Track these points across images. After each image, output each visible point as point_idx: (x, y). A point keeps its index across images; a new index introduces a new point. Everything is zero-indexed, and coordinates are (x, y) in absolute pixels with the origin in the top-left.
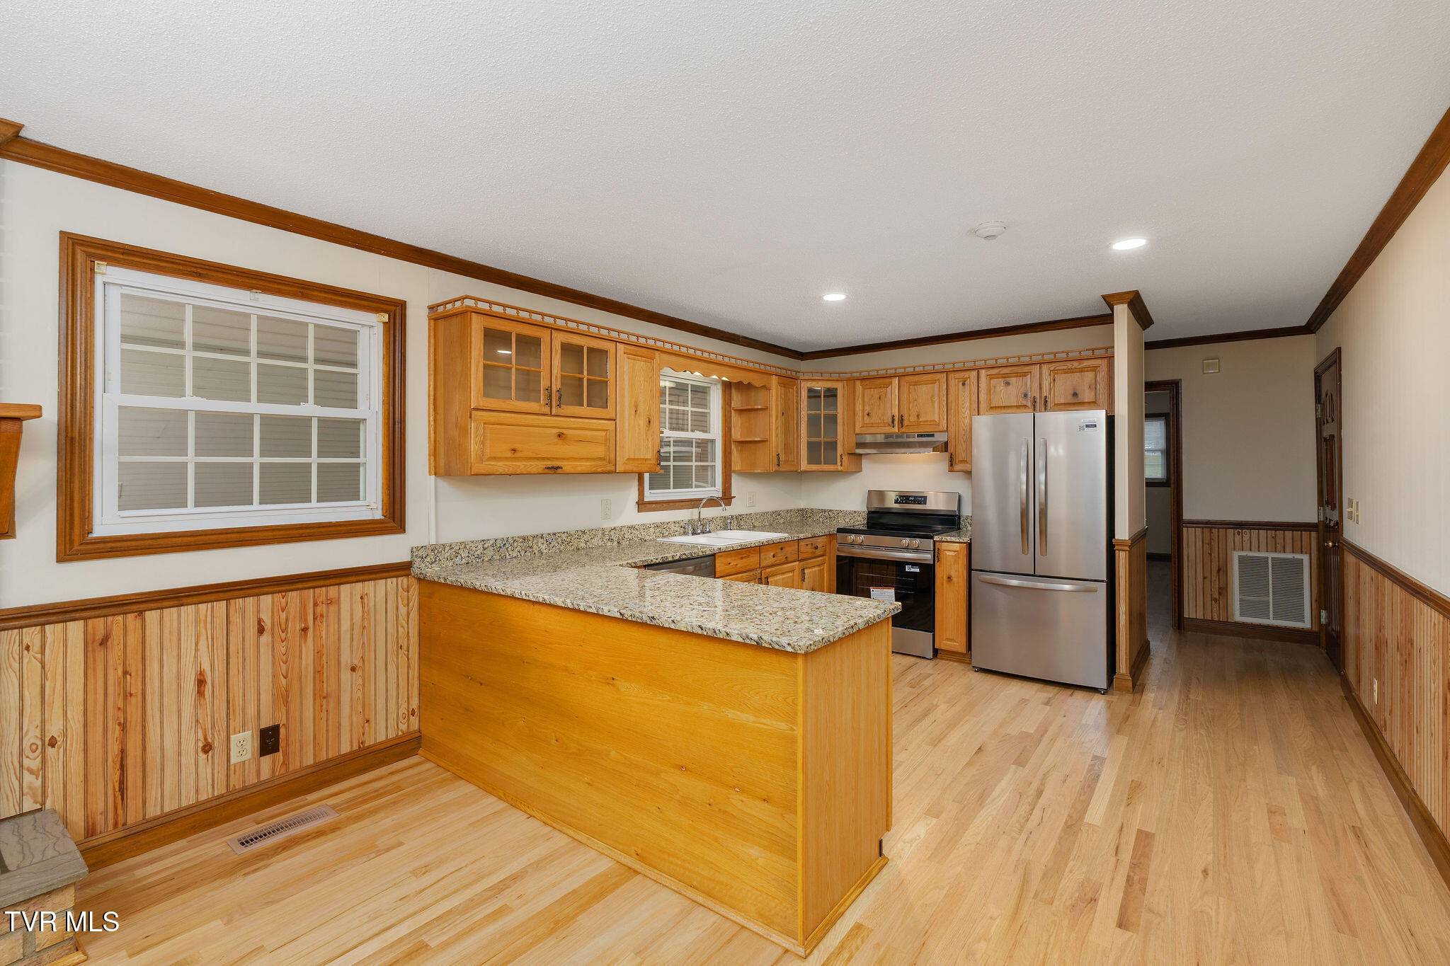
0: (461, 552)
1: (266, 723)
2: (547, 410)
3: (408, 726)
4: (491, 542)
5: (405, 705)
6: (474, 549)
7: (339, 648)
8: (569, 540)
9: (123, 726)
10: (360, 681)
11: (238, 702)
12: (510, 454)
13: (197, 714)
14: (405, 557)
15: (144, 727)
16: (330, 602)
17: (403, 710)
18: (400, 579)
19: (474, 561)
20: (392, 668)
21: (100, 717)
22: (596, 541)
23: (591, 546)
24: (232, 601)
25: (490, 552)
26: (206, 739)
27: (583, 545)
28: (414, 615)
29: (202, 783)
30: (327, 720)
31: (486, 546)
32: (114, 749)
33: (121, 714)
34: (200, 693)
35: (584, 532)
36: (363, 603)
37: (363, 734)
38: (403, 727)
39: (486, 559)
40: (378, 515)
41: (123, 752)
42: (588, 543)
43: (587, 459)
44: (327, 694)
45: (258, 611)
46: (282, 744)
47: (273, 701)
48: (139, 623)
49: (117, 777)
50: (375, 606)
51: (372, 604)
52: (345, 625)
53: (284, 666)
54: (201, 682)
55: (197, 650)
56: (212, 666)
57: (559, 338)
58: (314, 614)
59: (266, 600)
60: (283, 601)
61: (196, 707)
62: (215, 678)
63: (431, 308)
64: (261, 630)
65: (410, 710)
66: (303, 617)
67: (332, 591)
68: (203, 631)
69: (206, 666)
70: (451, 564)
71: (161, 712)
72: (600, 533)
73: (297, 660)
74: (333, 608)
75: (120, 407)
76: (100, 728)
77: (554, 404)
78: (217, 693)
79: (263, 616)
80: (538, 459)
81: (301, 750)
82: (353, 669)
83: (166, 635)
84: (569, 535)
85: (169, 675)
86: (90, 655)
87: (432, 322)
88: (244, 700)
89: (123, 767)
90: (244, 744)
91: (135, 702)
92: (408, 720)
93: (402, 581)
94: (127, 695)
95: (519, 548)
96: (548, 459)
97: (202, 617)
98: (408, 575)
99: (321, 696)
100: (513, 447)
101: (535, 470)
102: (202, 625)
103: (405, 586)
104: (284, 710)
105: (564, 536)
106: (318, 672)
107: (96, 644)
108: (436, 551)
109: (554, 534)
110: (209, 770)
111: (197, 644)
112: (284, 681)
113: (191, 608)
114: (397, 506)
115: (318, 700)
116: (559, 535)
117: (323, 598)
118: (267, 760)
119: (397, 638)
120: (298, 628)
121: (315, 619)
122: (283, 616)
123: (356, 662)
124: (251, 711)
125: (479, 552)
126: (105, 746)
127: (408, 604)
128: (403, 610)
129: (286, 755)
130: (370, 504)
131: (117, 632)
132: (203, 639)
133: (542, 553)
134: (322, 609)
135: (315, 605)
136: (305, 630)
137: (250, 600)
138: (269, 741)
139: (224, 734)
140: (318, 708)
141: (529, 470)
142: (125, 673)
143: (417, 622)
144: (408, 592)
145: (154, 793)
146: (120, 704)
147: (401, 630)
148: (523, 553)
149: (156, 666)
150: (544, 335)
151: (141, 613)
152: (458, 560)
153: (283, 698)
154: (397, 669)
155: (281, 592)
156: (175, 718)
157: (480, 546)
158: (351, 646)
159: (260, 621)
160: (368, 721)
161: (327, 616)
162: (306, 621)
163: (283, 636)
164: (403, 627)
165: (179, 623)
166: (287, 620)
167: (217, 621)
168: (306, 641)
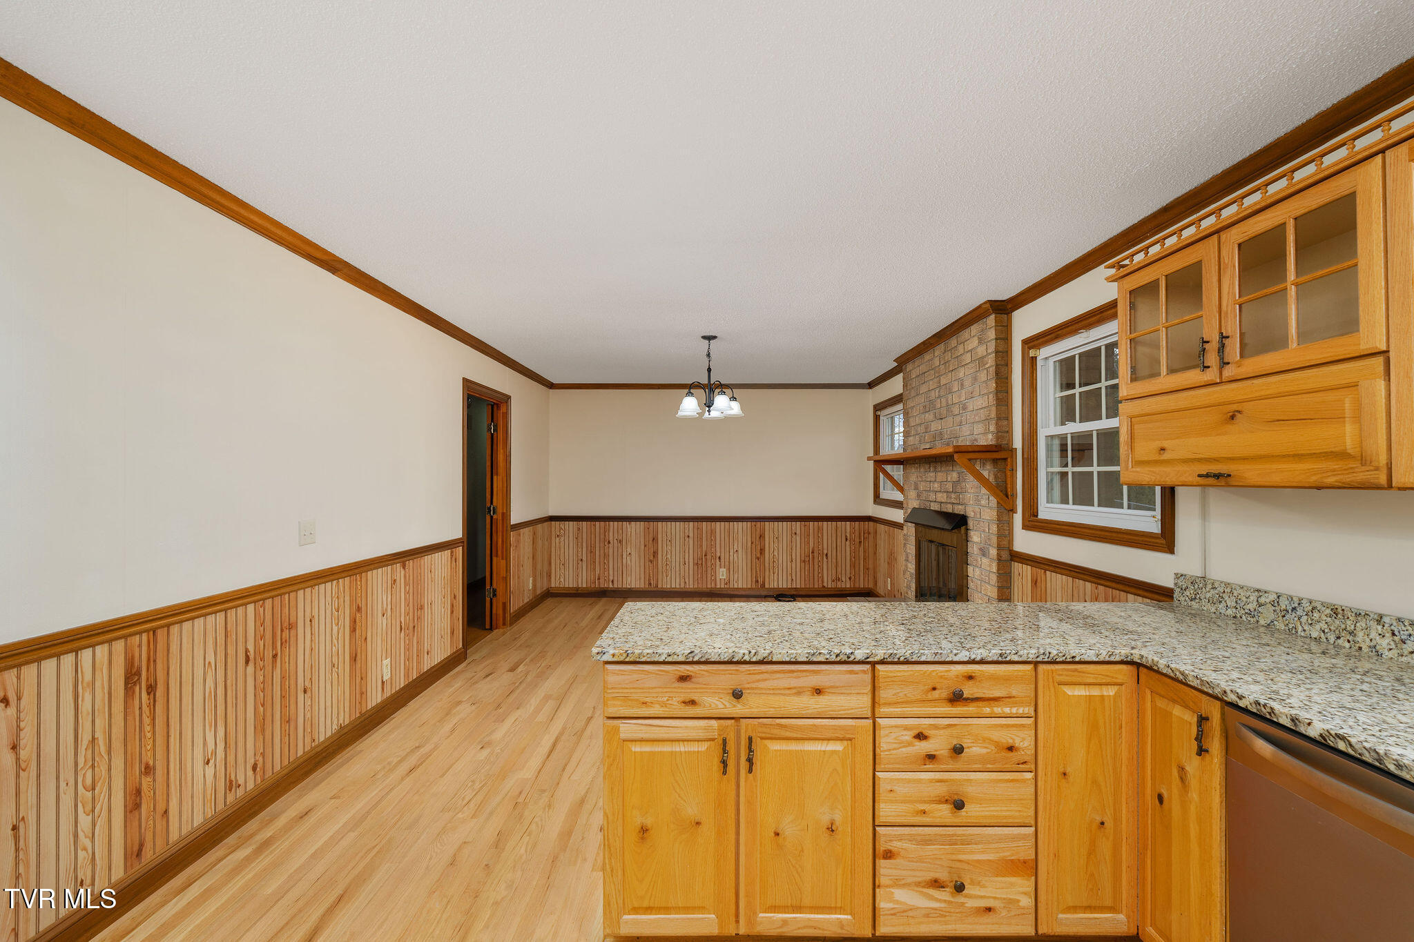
2: (1208, 377)
4: (1272, 597)
12: (1158, 456)
14: (1168, 582)
19: (1244, 617)
31: (1262, 600)
39: (1262, 622)
40: (1158, 528)
48: (1044, 577)
57: (1232, 240)
67: (1123, 596)
75: (1046, 437)
80: (1196, 460)
96: (1215, 459)
100: (1161, 446)
101: (1191, 479)
107: (1034, 583)
114: (1170, 524)
130: (1156, 515)
131: (1038, 579)
141: (1181, 479)
150: (1206, 252)
151: (1045, 571)
155: (1095, 583)
167: (1069, 591)
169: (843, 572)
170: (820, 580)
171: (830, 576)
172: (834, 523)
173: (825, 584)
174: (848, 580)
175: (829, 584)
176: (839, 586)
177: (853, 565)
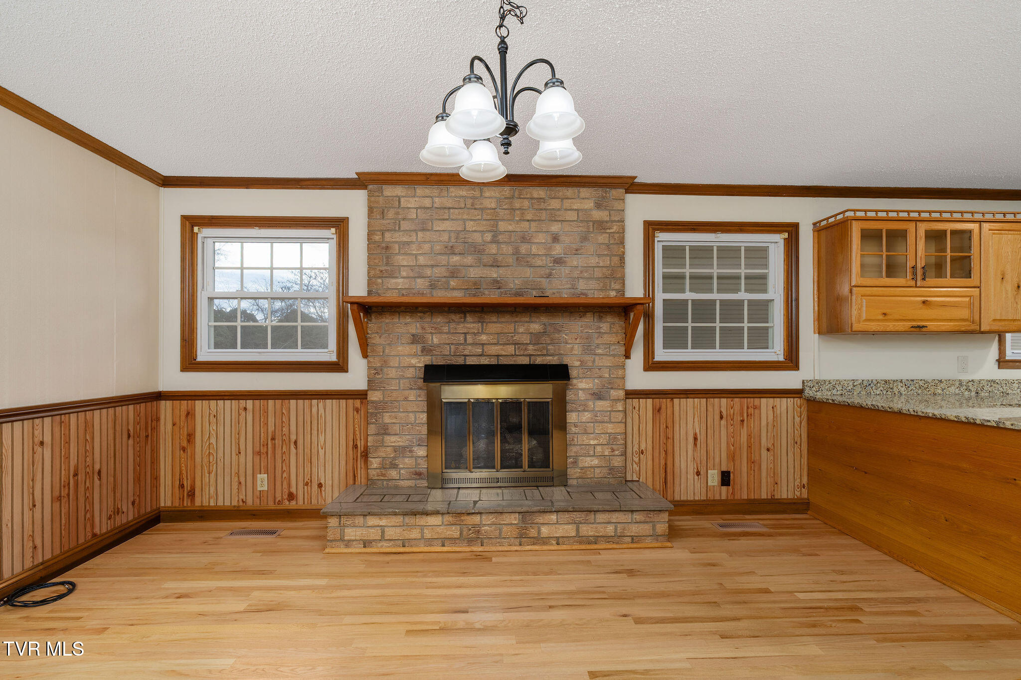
0: (837, 386)
1: (724, 469)
2: (913, 283)
3: (801, 494)
5: (799, 480)
6: (846, 385)
7: (760, 436)
8: (926, 386)
9: (666, 452)
10: (772, 458)
11: (712, 454)
12: (881, 317)
13: (694, 455)
14: (799, 386)
15: (673, 455)
16: (755, 408)
17: (797, 482)
18: (796, 399)
19: (846, 393)
20: (790, 454)
21: (658, 445)
22: (953, 389)
23: (947, 393)
24: (709, 399)
25: (858, 389)
26: (697, 469)
27: (940, 391)
28: (804, 423)
29: (696, 491)
30: (754, 476)
31: (855, 384)
32: (663, 462)
33: (665, 446)
34: (695, 444)
35: (941, 381)
36: (773, 411)
37: (774, 490)
38: (798, 494)
40: (781, 358)
41: (666, 464)
42: (945, 390)
43: (951, 320)
44: (754, 461)
45: (720, 408)
46: (731, 482)
47: (727, 458)
48: (671, 403)
49: (664, 475)
50: (780, 414)
51: (779, 412)
52: (764, 423)
53: (732, 439)
54: (695, 439)
55: (694, 422)
56: (700, 431)
57: (923, 228)
58: (747, 413)
59: (724, 401)
60: (732, 403)
61: (693, 451)
62: (701, 438)
63: (814, 224)
64: (721, 417)
65: (802, 485)
66: (742, 414)
67: (757, 401)
68: (696, 413)
69: (698, 431)
70: (830, 394)
71: (680, 450)
72: (957, 384)
73: (738, 437)
74: (757, 411)
75: (664, 300)
76: (658, 451)
77: (919, 277)
78: (702, 446)
79: (722, 410)
80: (904, 320)
81: (741, 489)
82: (768, 450)
83: (682, 412)
84: (926, 382)
85: (683, 432)
86: (654, 415)
87: (816, 233)
88: (714, 453)
89: (666, 472)
90: (714, 477)
91: (670, 441)
92: (801, 490)
93: (797, 401)
94: (667, 438)
95: (881, 388)
96: (914, 320)
97: (696, 405)
98: (800, 398)
99: (751, 462)
100: (885, 312)
101: (901, 329)
102: (696, 409)
103: (799, 404)
104: (732, 463)
105: (921, 383)
106: (749, 447)
107: (657, 411)
108: (820, 384)
109: (913, 381)
110: (699, 486)
111: (694, 419)
112: (732, 448)
113: (691, 400)
114: (794, 353)
115: (749, 463)
116: (917, 381)
117: (751, 404)
118: (724, 488)
119: (794, 436)
120: (739, 419)
121: (747, 416)
122: (732, 411)
123: (770, 446)
124: (717, 460)
125: (850, 388)
126: (660, 460)
127: (801, 416)
128: (797, 419)
129: (733, 489)
130: (776, 351)
131: (664, 407)
132: (696, 416)
133: (901, 394)
134: (751, 410)
135: (748, 408)
136: (742, 421)
137: (716, 400)
138: (725, 478)
139: (705, 469)
140: (749, 468)
141: (896, 328)
142: (667, 427)
143: (806, 429)
144: (801, 408)
145: (677, 488)
146: (665, 442)
147: (796, 431)
148: (885, 392)
149: (678, 426)
150: (911, 227)
151: (672, 399)
152: (834, 392)
153: (732, 457)
154: (794, 456)
155: (731, 398)
156: (685, 454)
157: (851, 384)
158: (767, 436)
159: (721, 412)
160: (776, 483)
161: (754, 416)
162: (743, 416)
163: (732, 422)
164: (797, 430)
165: (687, 406)
166: (734, 414)
167: (702, 409)
168: (743, 427)
169: (124, 495)
170: (88, 525)
171: (105, 509)
172: (111, 411)
173: (97, 530)
174: (130, 506)
175: (102, 526)
176: (118, 523)
177: (138, 479)
